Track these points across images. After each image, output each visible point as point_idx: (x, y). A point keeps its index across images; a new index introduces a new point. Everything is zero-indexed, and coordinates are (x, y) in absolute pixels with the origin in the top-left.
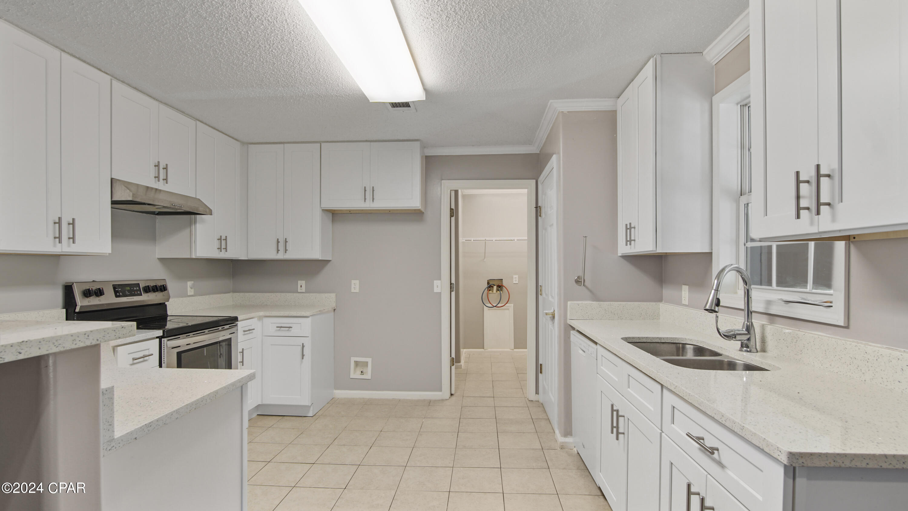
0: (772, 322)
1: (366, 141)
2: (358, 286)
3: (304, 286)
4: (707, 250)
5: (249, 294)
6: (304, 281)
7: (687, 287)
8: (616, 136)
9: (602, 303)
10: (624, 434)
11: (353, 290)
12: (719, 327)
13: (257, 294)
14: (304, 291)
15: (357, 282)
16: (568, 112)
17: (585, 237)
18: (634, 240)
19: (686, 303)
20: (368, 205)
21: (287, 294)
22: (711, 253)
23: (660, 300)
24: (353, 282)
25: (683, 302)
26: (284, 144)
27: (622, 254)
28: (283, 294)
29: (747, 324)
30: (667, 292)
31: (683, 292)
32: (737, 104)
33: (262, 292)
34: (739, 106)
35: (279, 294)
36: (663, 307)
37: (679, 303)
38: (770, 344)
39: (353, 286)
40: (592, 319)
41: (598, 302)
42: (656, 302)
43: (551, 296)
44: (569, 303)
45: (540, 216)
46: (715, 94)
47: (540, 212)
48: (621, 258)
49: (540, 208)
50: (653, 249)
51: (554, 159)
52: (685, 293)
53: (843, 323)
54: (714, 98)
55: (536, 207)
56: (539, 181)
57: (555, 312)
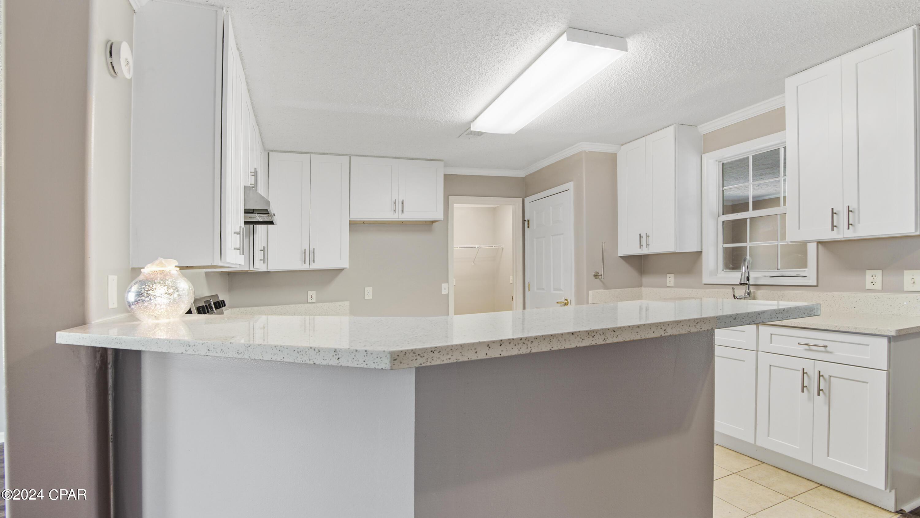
0: (758, 290)
1: (395, 158)
2: (371, 293)
3: (314, 297)
5: (252, 308)
6: (315, 292)
7: (672, 276)
8: (617, 171)
9: (611, 290)
11: (366, 297)
12: (735, 295)
13: (261, 307)
14: (315, 302)
15: (371, 289)
16: (589, 151)
17: (604, 243)
18: (649, 245)
19: (672, 285)
20: (398, 216)
21: (297, 305)
22: (701, 252)
23: (641, 286)
24: (367, 289)
25: (668, 285)
26: (311, 154)
27: (623, 255)
28: (292, 306)
29: (748, 292)
30: (646, 280)
31: (668, 279)
32: (716, 161)
33: (268, 305)
34: (717, 162)
35: (288, 306)
36: (644, 290)
37: (664, 286)
39: (366, 293)
40: (605, 303)
41: (608, 290)
42: (639, 287)
43: (555, 290)
44: (591, 292)
45: (528, 227)
46: (704, 153)
47: (528, 224)
48: (619, 258)
49: (528, 221)
50: (673, 250)
51: (570, 185)
52: (670, 279)
53: (815, 284)
54: (703, 155)
55: (524, 221)
56: (526, 199)
57: (569, 301)
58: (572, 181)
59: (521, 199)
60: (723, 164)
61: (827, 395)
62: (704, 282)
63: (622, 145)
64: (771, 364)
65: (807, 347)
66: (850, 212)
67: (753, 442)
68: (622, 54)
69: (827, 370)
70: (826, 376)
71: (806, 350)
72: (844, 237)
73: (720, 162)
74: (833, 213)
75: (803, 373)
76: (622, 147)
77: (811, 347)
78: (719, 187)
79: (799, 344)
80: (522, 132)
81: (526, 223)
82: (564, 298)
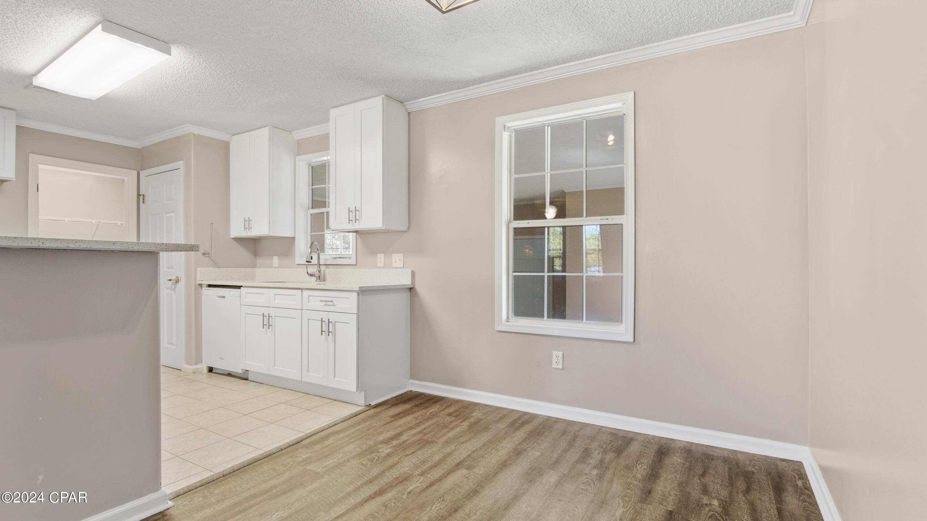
0: (327, 268)
4: (293, 236)
7: (277, 257)
8: (230, 158)
9: (221, 269)
10: (272, 325)
12: (308, 271)
16: (197, 134)
17: (213, 223)
18: (251, 228)
19: (277, 266)
22: (294, 238)
23: (255, 266)
25: (274, 266)
27: (235, 236)
29: (319, 270)
30: (259, 261)
31: (274, 260)
32: (307, 164)
34: (308, 165)
36: (257, 270)
37: (272, 267)
38: (328, 277)
40: (215, 280)
41: (218, 269)
42: (253, 267)
43: (168, 268)
44: (198, 269)
45: (144, 202)
46: (297, 155)
47: (144, 199)
48: (232, 240)
49: (144, 196)
50: (267, 234)
51: (181, 164)
52: (276, 260)
53: (355, 264)
54: (296, 157)
55: (139, 195)
56: (142, 173)
57: (179, 278)
58: (182, 160)
59: (136, 172)
60: (312, 167)
61: (334, 335)
62: (297, 263)
63: (233, 135)
64: (309, 318)
65: (325, 303)
66: (357, 211)
67: (300, 379)
68: (166, 56)
69: (333, 317)
70: (333, 322)
71: (325, 305)
72: (355, 228)
73: (311, 165)
74: (349, 211)
75: (322, 322)
76: (233, 137)
77: (327, 302)
78: (309, 186)
79: (320, 301)
80: (104, 100)
81: (141, 198)
82: (175, 276)
